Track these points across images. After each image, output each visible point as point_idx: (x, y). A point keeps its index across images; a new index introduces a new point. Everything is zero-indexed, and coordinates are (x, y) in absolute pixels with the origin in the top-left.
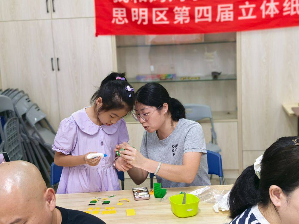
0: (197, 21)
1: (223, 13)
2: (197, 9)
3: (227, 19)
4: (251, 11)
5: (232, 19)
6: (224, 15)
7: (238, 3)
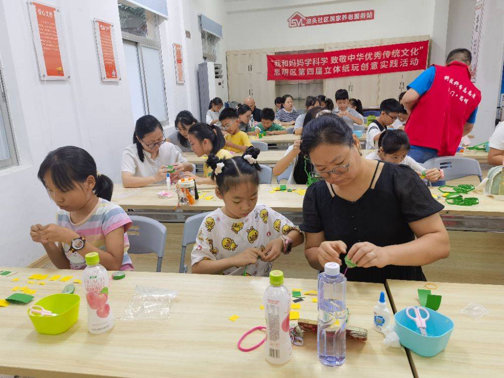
0: (308, 74)
2: (308, 69)
3: (320, 74)
4: (329, 70)
6: (319, 72)
7: (324, 67)
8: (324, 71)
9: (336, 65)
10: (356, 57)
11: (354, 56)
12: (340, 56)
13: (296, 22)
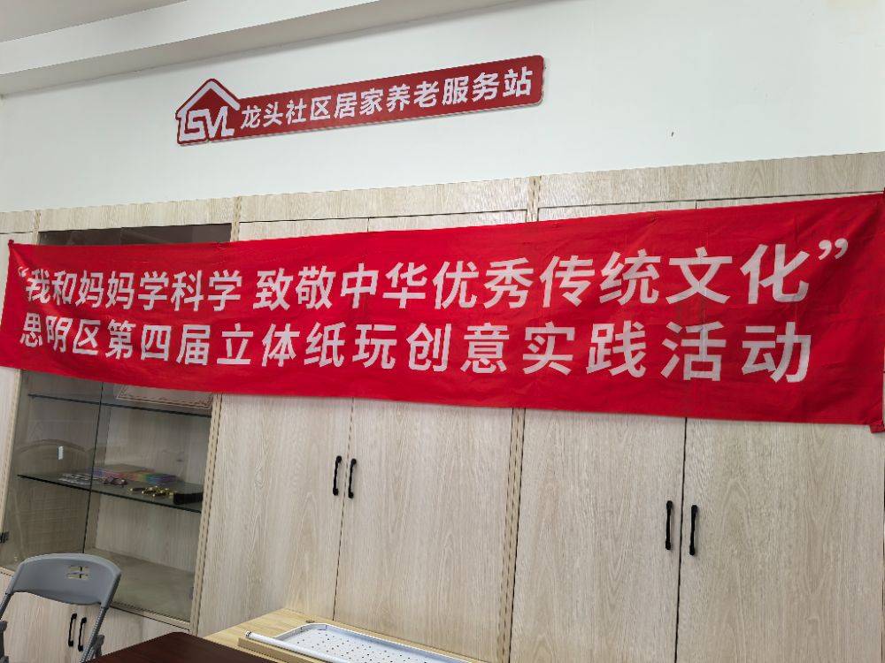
0: (144, 356)
1: (191, 345)
2: (147, 328)
3: (196, 361)
5: (204, 362)
6: (193, 349)
7: (220, 323)
8: (217, 348)
9: (280, 318)
10: (384, 284)
11: (374, 274)
12: (304, 273)
13: (203, 119)
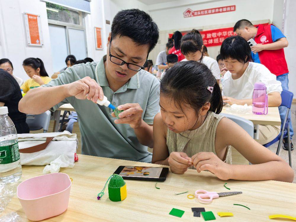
4: (206, 42)
9: (210, 39)
12: (213, 34)
13: (188, 14)
